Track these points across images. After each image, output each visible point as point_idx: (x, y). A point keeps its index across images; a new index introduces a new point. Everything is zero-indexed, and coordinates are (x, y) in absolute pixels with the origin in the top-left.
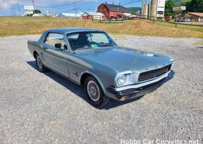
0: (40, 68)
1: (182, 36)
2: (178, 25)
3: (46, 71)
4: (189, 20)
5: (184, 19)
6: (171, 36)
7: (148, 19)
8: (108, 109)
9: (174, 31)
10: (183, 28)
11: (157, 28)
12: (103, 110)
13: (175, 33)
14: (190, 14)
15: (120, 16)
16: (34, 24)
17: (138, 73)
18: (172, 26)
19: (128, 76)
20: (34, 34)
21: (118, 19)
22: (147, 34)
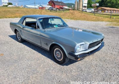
0: (19, 40)
1: (98, 20)
2: (96, 14)
3: (23, 41)
4: (101, 11)
5: (98, 11)
6: (92, 21)
7: (77, 10)
8: (68, 65)
9: (94, 17)
10: (98, 16)
11: (84, 16)
12: (65, 66)
13: (94, 19)
14: (101, 8)
15: (62, 8)
16: (9, 11)
17: (88, 43)
18: (93, 15)
19: (82, 46)
20: (9, 17)
21: (61, 10)
22: (79, 19)
